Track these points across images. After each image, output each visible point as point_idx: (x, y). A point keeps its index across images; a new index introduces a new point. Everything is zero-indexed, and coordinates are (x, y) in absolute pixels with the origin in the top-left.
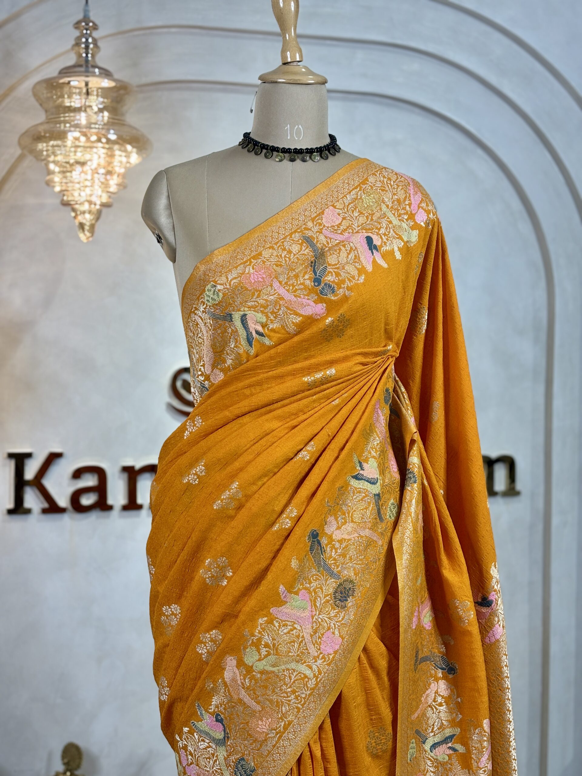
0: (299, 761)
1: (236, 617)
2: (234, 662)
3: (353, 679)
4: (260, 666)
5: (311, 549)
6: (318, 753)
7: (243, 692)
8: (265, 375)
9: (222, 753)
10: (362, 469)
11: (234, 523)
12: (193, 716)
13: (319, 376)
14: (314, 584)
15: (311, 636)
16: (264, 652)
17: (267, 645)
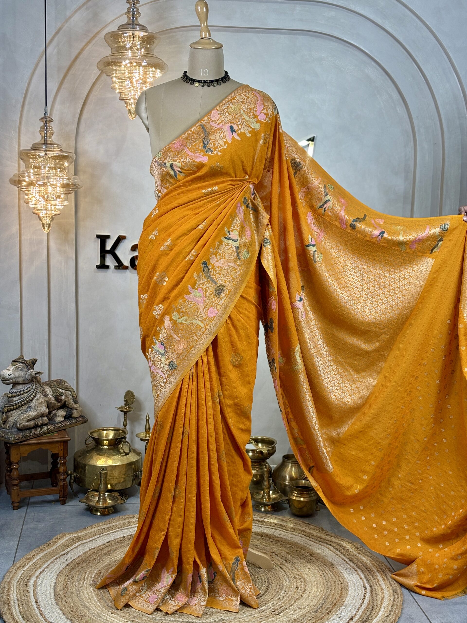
0: (197, 363)
1: (169, 299)
2: (169, 319)
3: (222, 330)
4: (180, 321)
5: (204, 270)
6: (205, 360)
7: (172, 332)
8: (185, 189)
9: (164, 359)
10: (230, 234)
11: (169, 256)
12: (153, 343)
13: (209, 190)
14: (205, 287)
15: (204, 309)
16: (181, 314)
17: (183, 312)
